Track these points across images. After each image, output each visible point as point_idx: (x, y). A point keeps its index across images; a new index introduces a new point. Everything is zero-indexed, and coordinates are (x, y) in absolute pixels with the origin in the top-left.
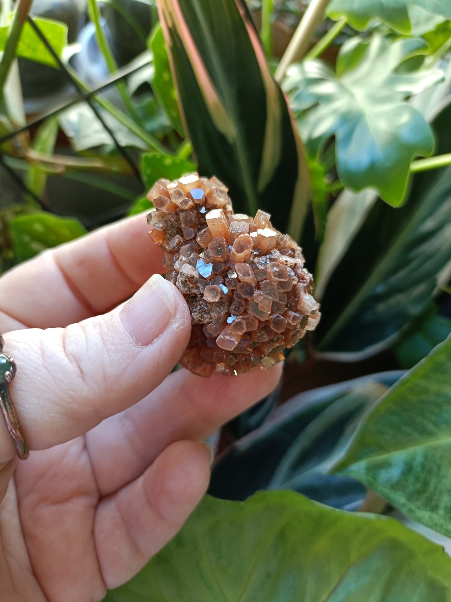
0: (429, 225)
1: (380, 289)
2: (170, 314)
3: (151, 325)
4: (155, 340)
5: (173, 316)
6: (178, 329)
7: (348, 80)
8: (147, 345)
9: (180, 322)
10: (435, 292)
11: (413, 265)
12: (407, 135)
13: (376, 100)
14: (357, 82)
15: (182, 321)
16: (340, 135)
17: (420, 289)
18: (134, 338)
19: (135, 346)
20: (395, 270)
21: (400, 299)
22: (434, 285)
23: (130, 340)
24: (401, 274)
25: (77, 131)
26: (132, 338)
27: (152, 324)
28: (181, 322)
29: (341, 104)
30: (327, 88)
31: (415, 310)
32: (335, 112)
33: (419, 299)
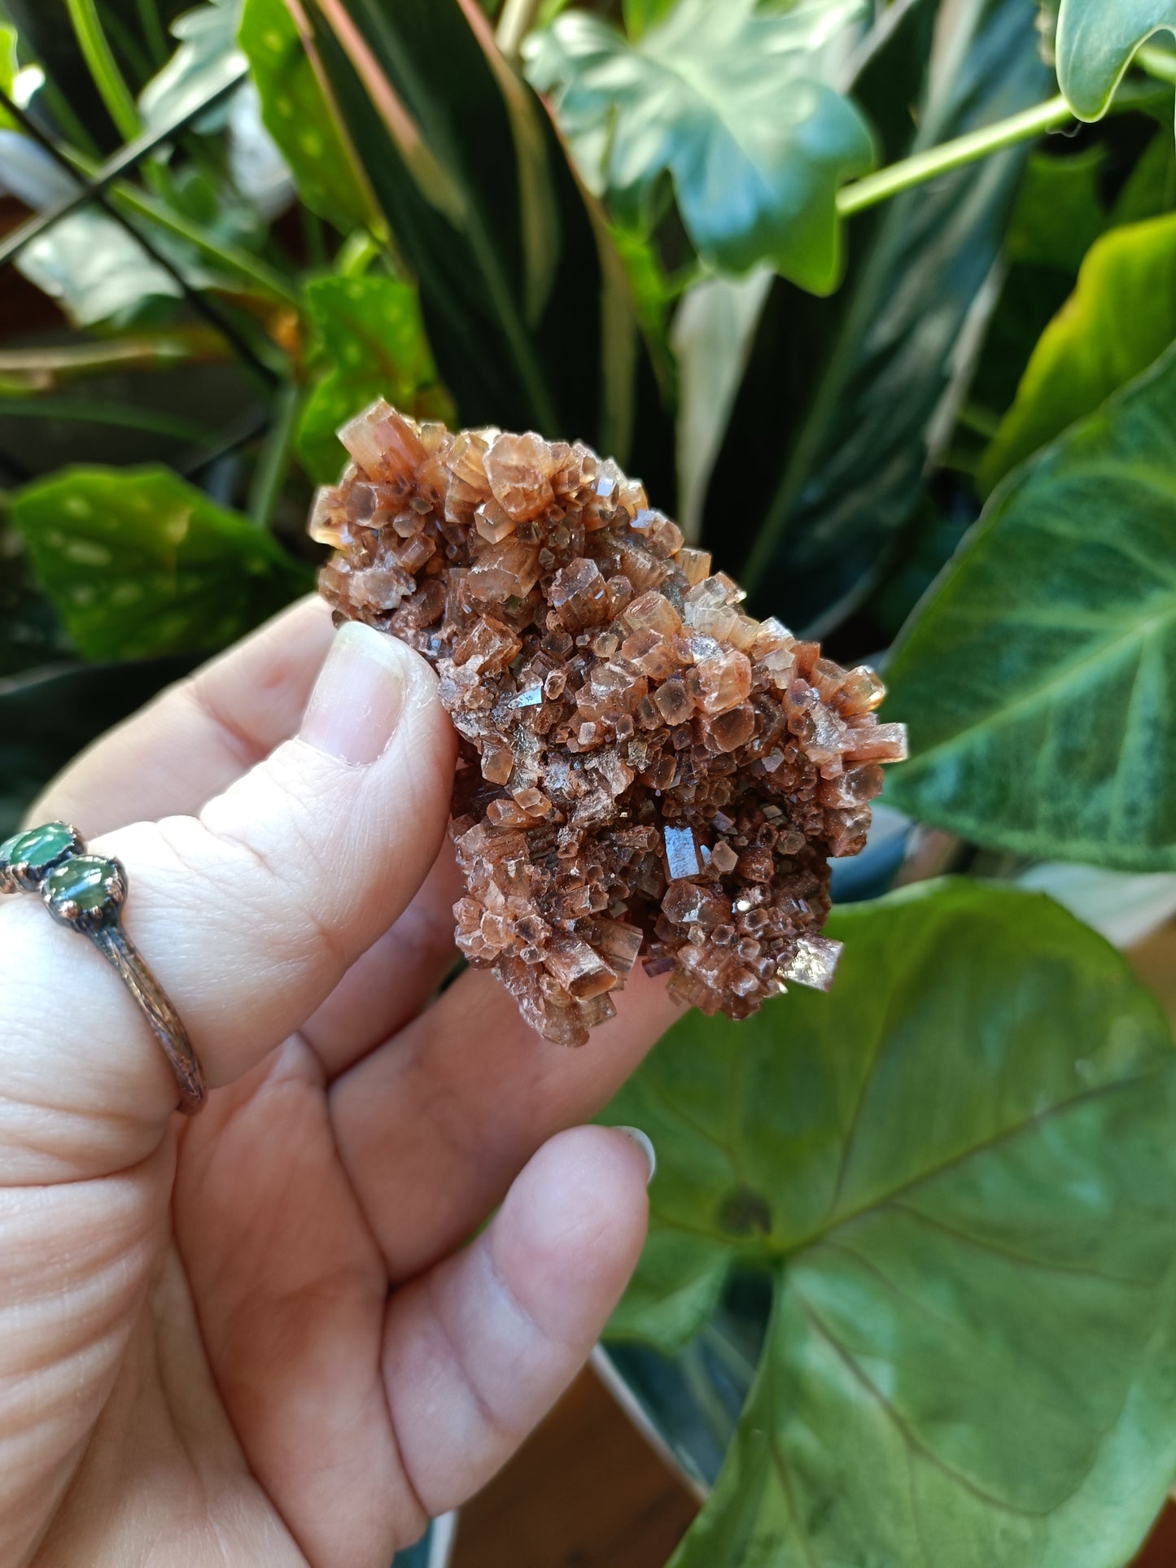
0: (884, 332)
1: (813, 493)
2: (397, 679)
3: (365, 716)
4: (387, 745)
5: (404, 683)
6: (425, 703)
7: (657, 45)
8: (375, 759)
9: (423, 688)
10: (927, 470)
11: (870, 425)
12: (815, 140)
13: (732, 78)
14: (679, 48)
15: (427, 685)
16: (680, 168)
17: (897, 470)
18: (342, 756)
19: (350, 770)
20: (833, 446)
21: (855, 504)
22: (921, 454)
23: (336, 764)
24: (850, 452)
25: (66, 280)
26: (339, 758)
27: (368, 714)
28: (426, 687)
29: (658, 103)
30: (619, 72)
31: (894, 516)
32: (655, 121)
33: (898, 492)
